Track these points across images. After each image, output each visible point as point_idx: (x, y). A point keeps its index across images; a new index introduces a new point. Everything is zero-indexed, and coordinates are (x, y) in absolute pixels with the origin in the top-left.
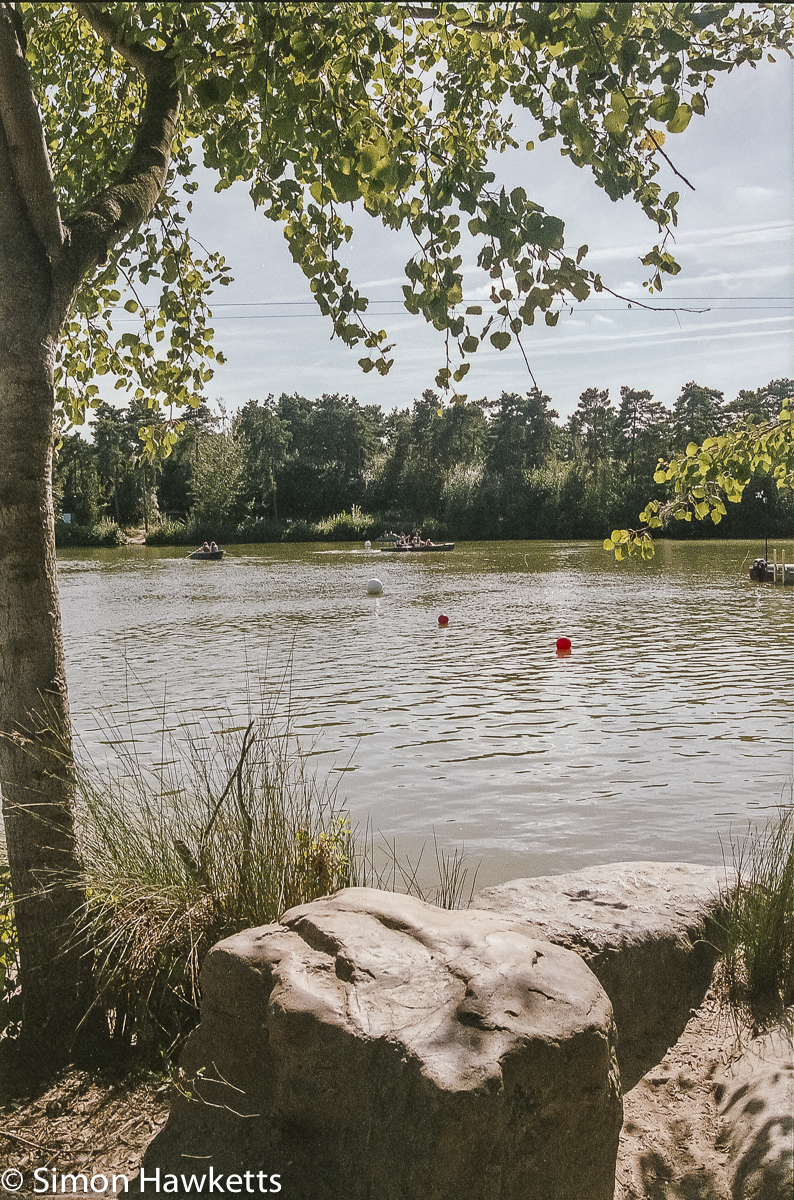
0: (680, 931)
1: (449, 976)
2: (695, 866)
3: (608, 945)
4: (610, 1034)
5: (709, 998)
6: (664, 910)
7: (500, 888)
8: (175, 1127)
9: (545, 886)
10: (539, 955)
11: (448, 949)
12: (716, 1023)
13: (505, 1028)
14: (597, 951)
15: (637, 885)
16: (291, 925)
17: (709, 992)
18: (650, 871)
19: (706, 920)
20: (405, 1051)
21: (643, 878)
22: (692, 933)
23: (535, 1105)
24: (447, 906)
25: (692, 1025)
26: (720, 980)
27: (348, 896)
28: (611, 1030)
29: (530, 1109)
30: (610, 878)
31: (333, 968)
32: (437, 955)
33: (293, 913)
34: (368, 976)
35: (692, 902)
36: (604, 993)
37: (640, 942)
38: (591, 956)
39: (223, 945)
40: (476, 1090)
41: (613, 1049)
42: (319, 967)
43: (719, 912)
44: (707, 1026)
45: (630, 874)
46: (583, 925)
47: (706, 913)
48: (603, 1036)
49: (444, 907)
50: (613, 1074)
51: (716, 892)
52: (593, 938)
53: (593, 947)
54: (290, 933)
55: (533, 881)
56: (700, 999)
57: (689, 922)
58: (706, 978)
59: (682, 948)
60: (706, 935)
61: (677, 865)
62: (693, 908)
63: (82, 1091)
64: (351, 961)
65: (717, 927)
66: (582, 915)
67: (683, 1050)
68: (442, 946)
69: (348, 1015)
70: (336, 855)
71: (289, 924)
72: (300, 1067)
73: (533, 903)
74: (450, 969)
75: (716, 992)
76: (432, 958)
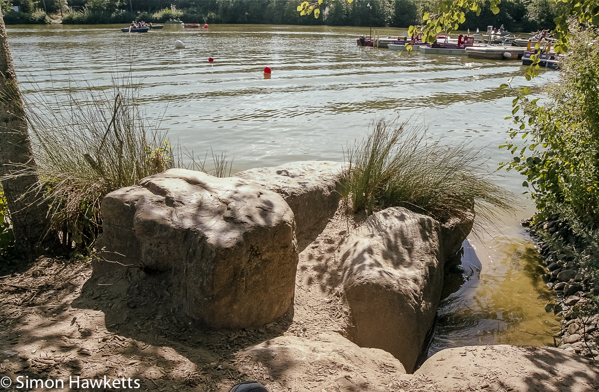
0: (325, 187)
1: (219, 203)
2: (332, 162)
3: (293, 193)
4: (293, 225)
5: (336, 214)
6: (318, 179)
7: (244, 172)
8: (95, 277)
9: (266, 171)
10: (261, 194)
11: (218, 192)
12: (339, 224)
13: (245, 222)
14: (288, 195)
15: (307, 170)
16: (143, 185)
17: (337, 212)
18: (313, 164)
19: (336, 183)
20: (199, 233)
21: (310, 167)
22: (330, 188)
23: (259, 254)
24: (219, 176)
25: (329, 225)
26: (342, 207)
27: (171, 172)
28: (293, 223)
29: (257, 255)
30: (295, 167)
31: (164, 201)
32: (214, 194)
33: (144, 180)
34: (181, 204)
35: (330, 176)
36: (290, 209)
37: (307, 191)
38: (285, 198)
39: (110, 195)
40: (232, 247)
41: (294, 232)
42: (157, 201)
43: (342, 179)
44: (335, 225)
45: (304, 166)
46: (281, 185)
47: (336, 180)
48: (289, 225)
49: (218, 177)
50: (295, 241)
51: (341, 171)
52: (286, 190)
53: (286, 194)
54: (143, 188)
55: (260, 169)
56: (333, 214)
57: (328, 184)
58: (335, 207)
59: (325, 194)
60: (336, 189)
61: (325, 162)
62: (331, 178)
63: (49, 265)
64: (172, 198)
65: (341, 185)
66: (281, 181)
67: (325, 235)
68: (216, 191)
69: (172, 220)
70: (165, 157)
71: (142, 185)
72: (151, 244)
73: (259, 177)
74: (220, 200)
75: (340, 212)
76: (211, 196)
